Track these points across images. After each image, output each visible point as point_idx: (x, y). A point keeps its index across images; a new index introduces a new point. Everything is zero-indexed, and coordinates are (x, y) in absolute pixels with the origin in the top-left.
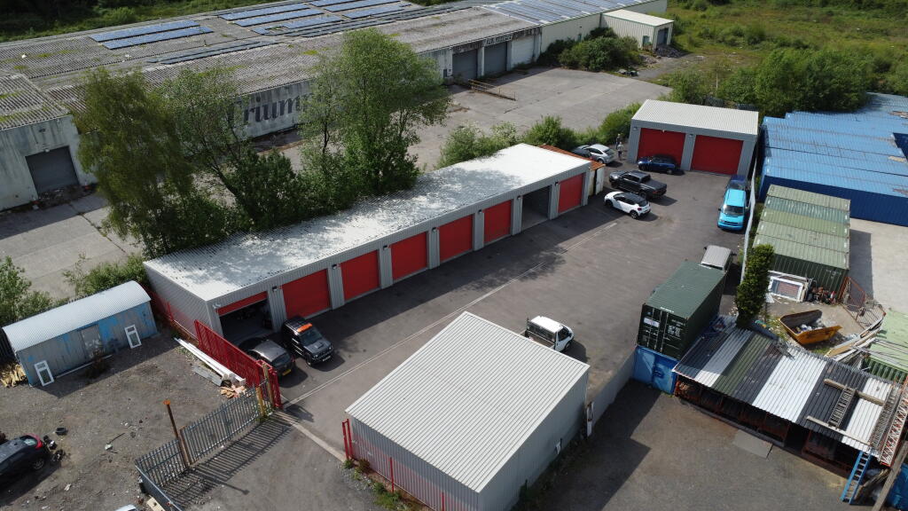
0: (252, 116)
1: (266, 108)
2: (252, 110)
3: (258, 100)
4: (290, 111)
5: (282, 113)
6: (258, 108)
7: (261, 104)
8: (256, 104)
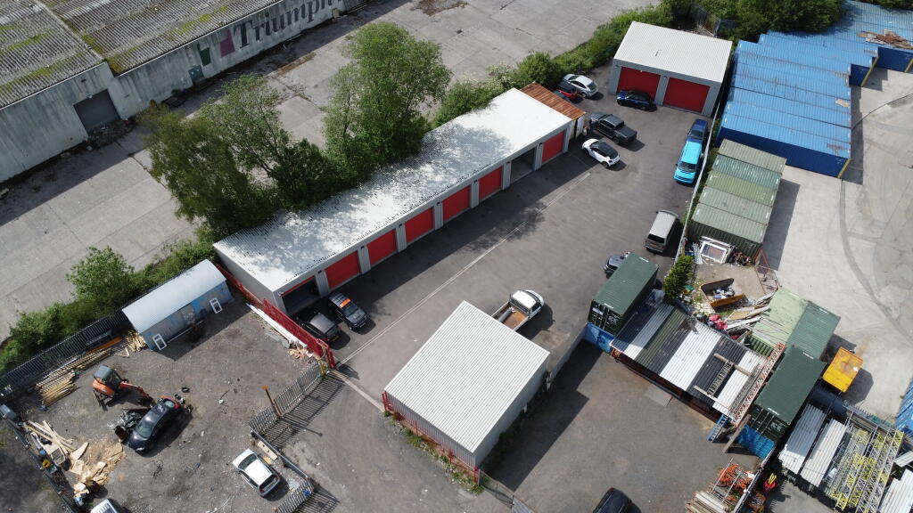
0: (262, 31)
1: (274, 21)
2: (263, 26)
3: (267, 15)
4: (296, 20)
5: (289, 23)
6: (268, 23)
7: (270, 18)
8: (265, 20)
